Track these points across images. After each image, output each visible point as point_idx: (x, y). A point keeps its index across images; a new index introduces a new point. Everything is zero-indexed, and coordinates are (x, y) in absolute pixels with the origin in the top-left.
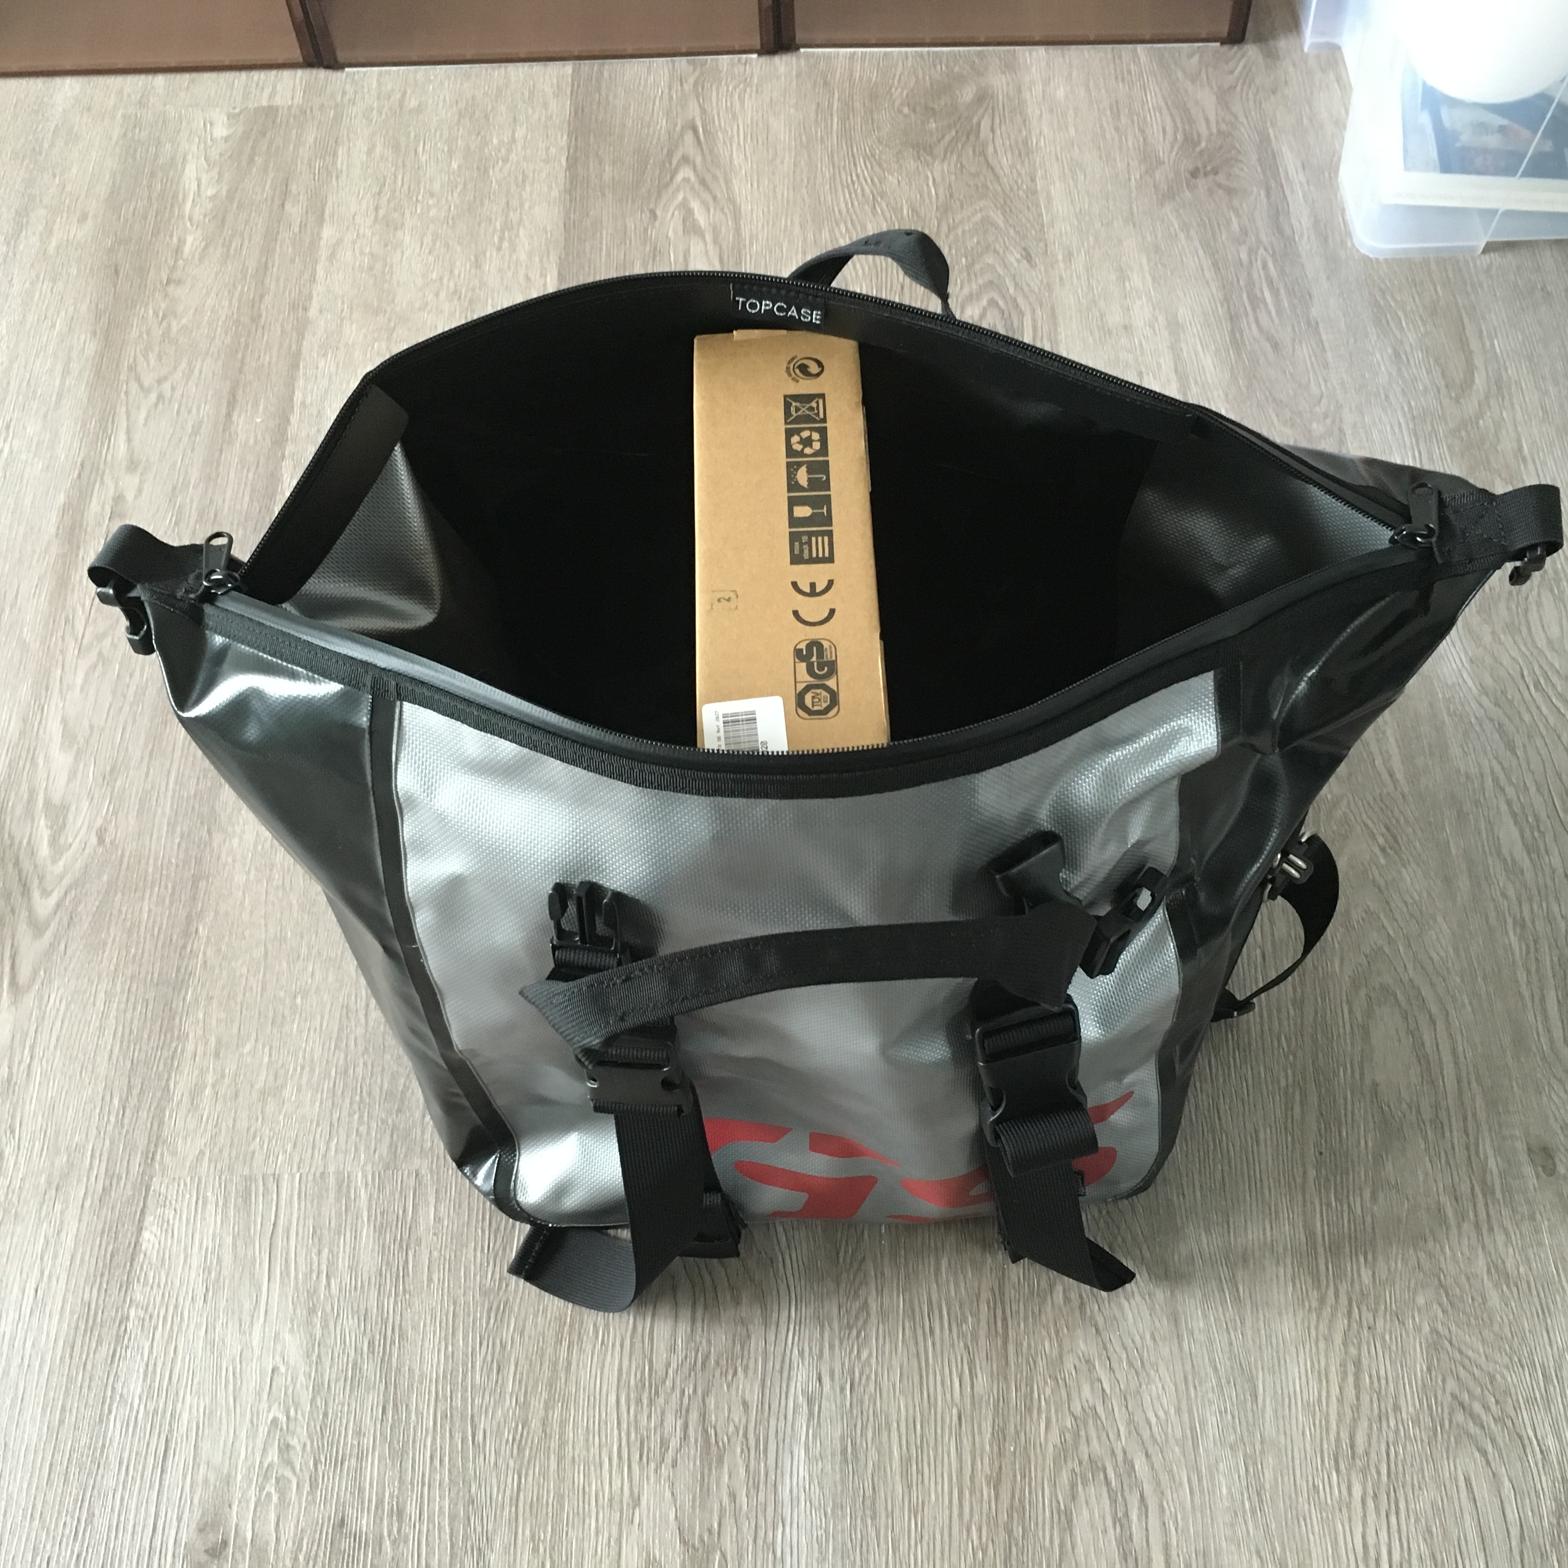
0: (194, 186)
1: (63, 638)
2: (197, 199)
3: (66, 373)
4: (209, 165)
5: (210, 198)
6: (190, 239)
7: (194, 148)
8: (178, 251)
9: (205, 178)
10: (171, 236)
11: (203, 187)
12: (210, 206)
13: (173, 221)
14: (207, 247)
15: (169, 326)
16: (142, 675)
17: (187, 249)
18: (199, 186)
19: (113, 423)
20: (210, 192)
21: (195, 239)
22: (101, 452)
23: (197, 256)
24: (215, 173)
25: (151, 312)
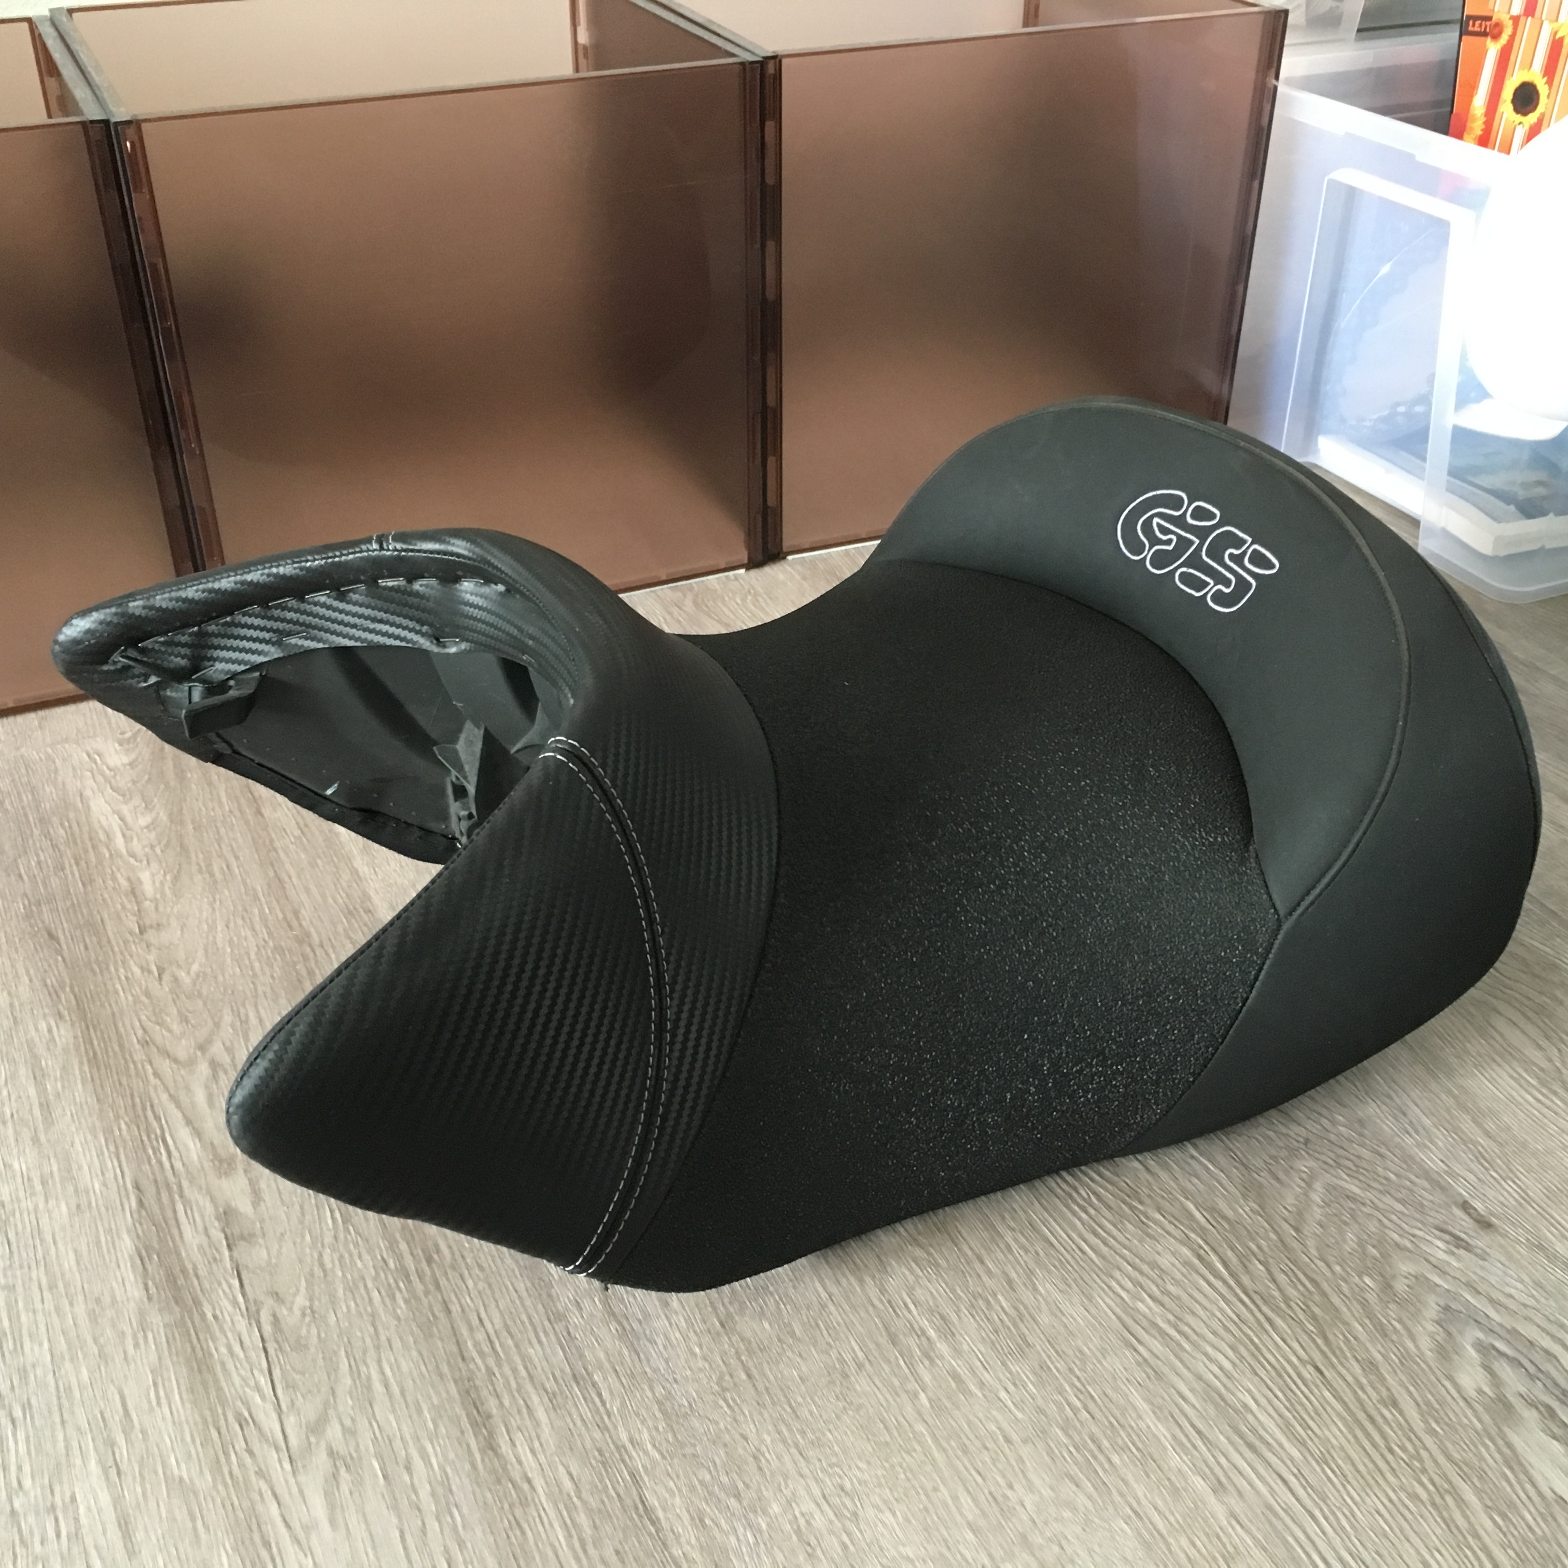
0: (115, 822)
1: (250, 1452)
2: (128, 833)
3: (39, 1076)
4: (124, 795)
5: (147, 827)
6: (145, 876)
7: (90, 782)
8: (134, 892)
9: (125, 810)
10: (114, 879)
11: (129, 819)
12: (153, 835)
13: (106, 863)
14: (176, 879)
15: (176, 980)
16: (428, 1464)
17: (148, 888)
18: (122, 819)
19: (157, 1118)
20: (144, 821)
21: (153, 875)
22: (160, 1163)
23: (168, 891)
24: (137, 801)
25: (137, 970)
